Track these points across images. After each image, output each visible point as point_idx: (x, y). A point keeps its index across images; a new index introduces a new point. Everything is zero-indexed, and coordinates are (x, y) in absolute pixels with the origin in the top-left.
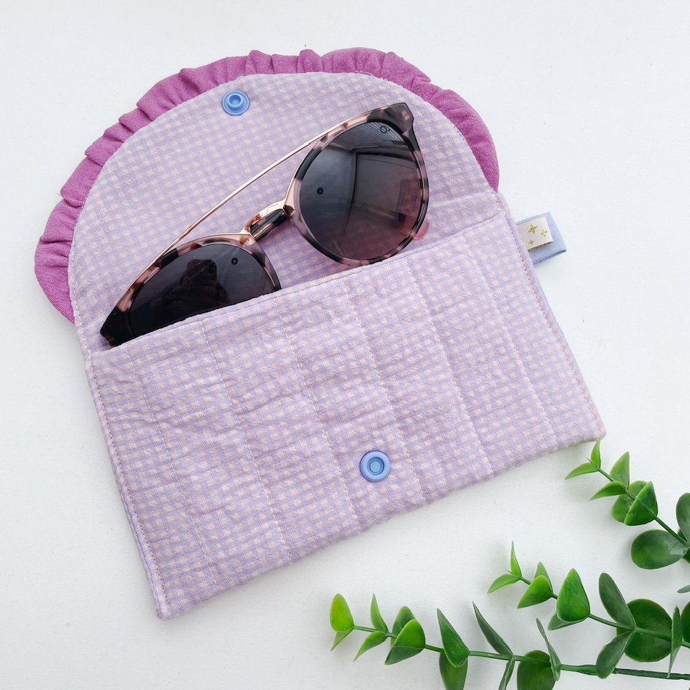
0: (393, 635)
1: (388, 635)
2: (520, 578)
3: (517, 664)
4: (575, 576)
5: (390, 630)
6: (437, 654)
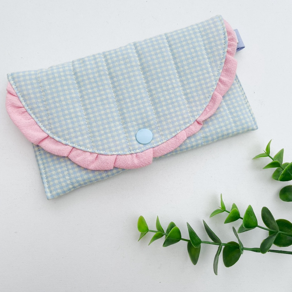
0: (167, 234)
1: (164, 234)
2: (225, 210)
3: (223, 247)
4: (250, 208)
5: (165, 232)
6: (186, 243)
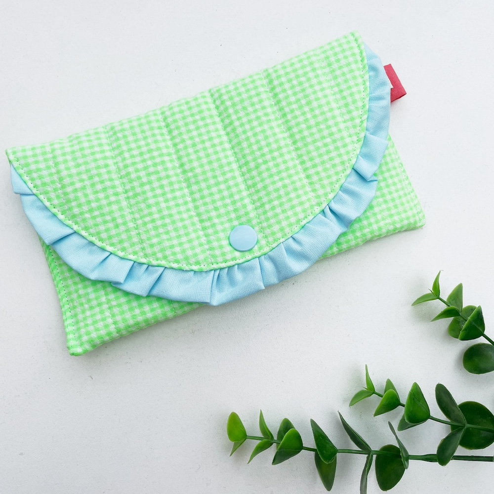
0: (278, 442)
1: (273, 441)
2: (374, 393)
3: (375, 456)
4: (416, 389)
5: (275, 438)
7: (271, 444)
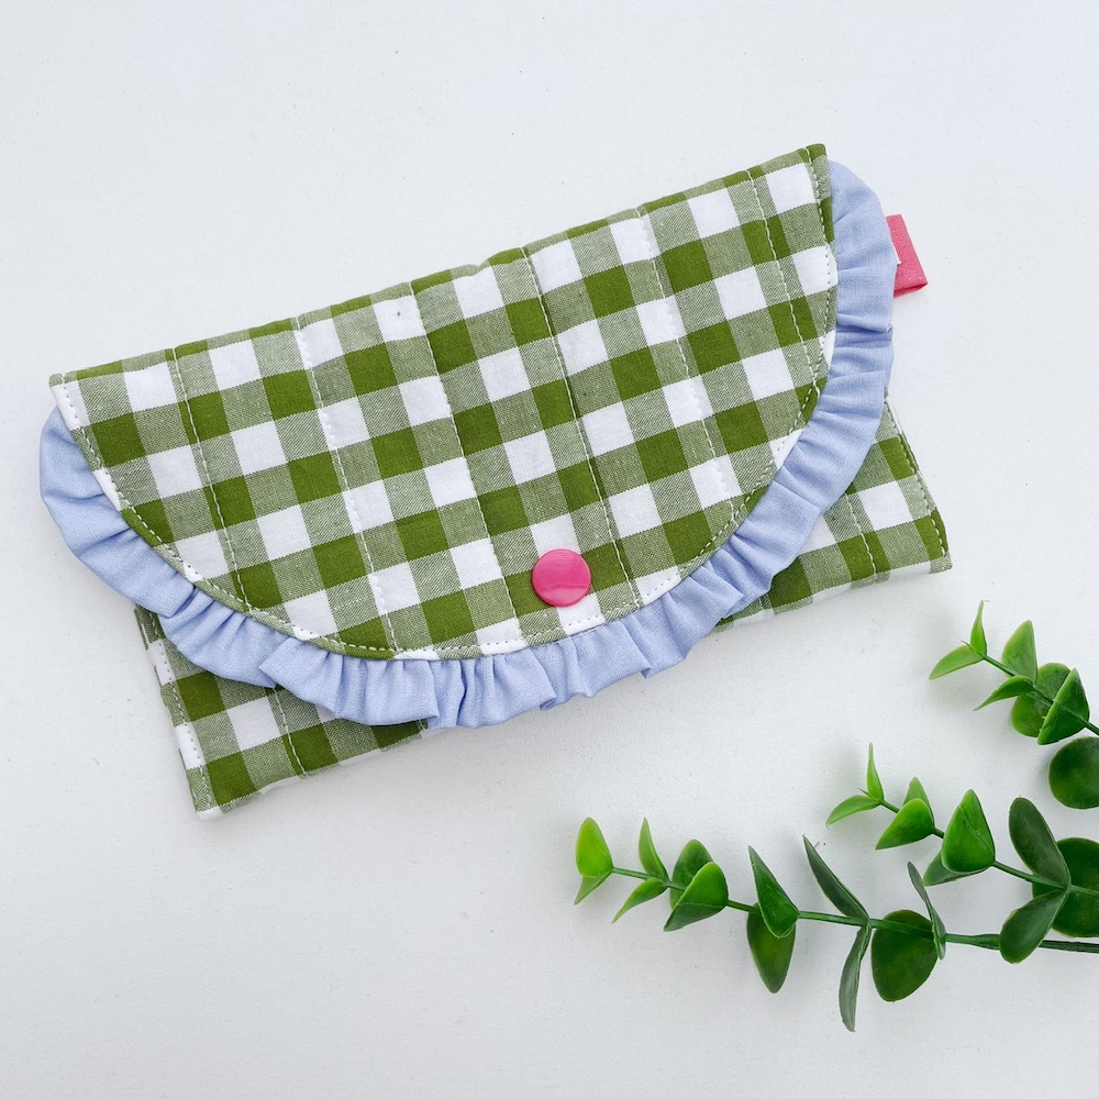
0: (676, 885)
1: (668, 884)
2: (882, 803)
4: (973, 801)
7: (663, 890)
